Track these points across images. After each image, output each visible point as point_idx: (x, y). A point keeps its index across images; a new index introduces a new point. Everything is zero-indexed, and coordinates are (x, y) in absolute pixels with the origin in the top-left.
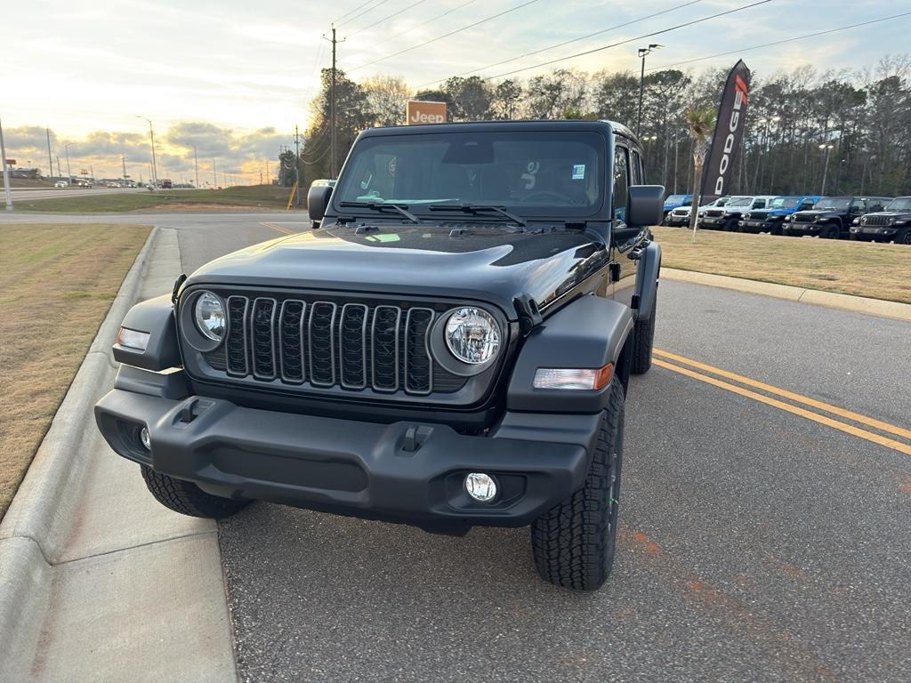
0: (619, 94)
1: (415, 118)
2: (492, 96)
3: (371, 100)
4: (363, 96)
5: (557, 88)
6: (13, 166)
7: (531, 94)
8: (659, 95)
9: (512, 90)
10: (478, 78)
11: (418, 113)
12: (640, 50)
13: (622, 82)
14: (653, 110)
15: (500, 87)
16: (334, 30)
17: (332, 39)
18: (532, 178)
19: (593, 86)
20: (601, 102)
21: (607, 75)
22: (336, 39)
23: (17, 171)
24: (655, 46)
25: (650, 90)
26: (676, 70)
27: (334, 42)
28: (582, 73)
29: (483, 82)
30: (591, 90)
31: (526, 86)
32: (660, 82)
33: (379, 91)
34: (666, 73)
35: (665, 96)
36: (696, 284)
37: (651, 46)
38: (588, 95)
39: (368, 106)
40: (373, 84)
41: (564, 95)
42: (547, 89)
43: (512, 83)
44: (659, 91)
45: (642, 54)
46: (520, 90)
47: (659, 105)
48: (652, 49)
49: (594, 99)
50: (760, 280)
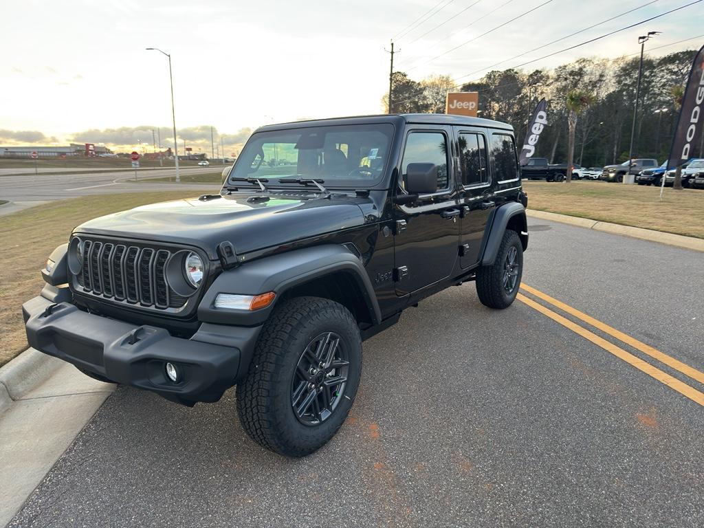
0: (636, 75)
1: (453, 106)
2: (524, 85)
3: (426, 93)
4: (421, 91)
5: (580, 73)
6: (191, 152)
7: (557, 80)
8: (675, 73)
9: (542, 77)
10: (513, 70)
11: (455, 101)
12: (640, 38)
13: (642, 64)
14: (670, 85)
15: (531, 75)
16: (392, 44)
17: (391, 51)
18: (533, 149)
19: (612, 70)
20: (619, 82)
21: (626, 60)
22: (394, 51)
23: (192, 156)
24: (653, 33)
25: (668, 69)
26: (693, 50)
27: (392, 53)
28: (603, 60)
29: (516, 73)
30: (611, 73)
31: (552, 74)
32: (677, 62)
33: (433, 85)
34: (683, 53)
35: (682, 73)
36: (629, 237)
37: (650, 33)
38: (608, 77)
39: (425, 98)
40: (428, 81)
41: (586, 79)
42: (570, 74)
43: (541, 72)
44: (676, 70)
45: (641, 40)
46: (548, 77)
47: (676, 81)
48: (650, 35)
49: (614, 80)
50: (685, 235)
